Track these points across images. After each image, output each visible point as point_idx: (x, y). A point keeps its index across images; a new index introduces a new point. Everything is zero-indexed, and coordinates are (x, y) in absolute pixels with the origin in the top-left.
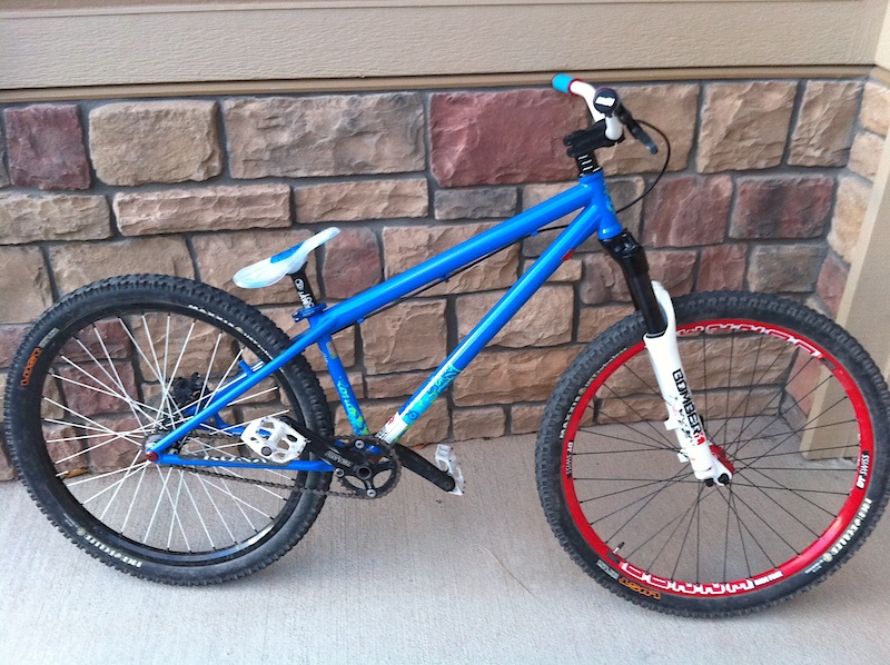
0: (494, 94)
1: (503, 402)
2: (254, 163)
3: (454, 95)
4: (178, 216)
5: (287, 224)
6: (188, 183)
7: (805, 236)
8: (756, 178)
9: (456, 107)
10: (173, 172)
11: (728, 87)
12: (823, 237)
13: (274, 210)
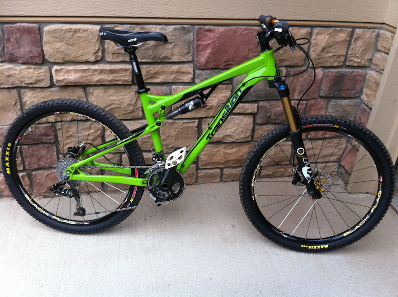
0: (224, 28)
1: (220, 167)
2: (117, 55)
3: (207, 27)
4: (82, 77)
5: (131, 83)
6: (87, 62)
7: (352, 96)
8: (333, 70)
9: (207, 33)
10: (81, 57)
11: (323, 30)
12: (359, 97)
13: (125, 76)
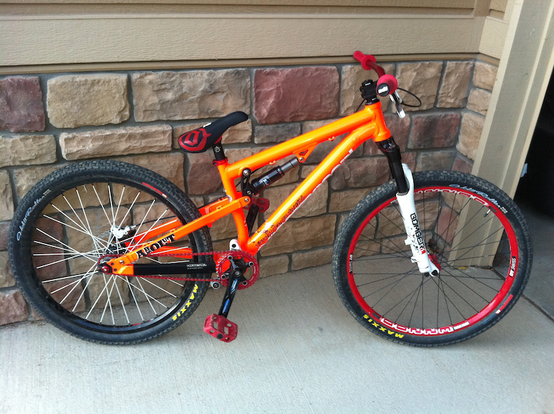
1: (288, 252)
2: (150, 112)
3: (268, 70)
4: (103, 146)
5: (170, 149)
6: (109, 125)
7: (446, 146)
8: (422, 115)
9: (269, 77)
10: (100, 119)
11: (409, 65)
12: (454, 147)
13: (162, 140)
